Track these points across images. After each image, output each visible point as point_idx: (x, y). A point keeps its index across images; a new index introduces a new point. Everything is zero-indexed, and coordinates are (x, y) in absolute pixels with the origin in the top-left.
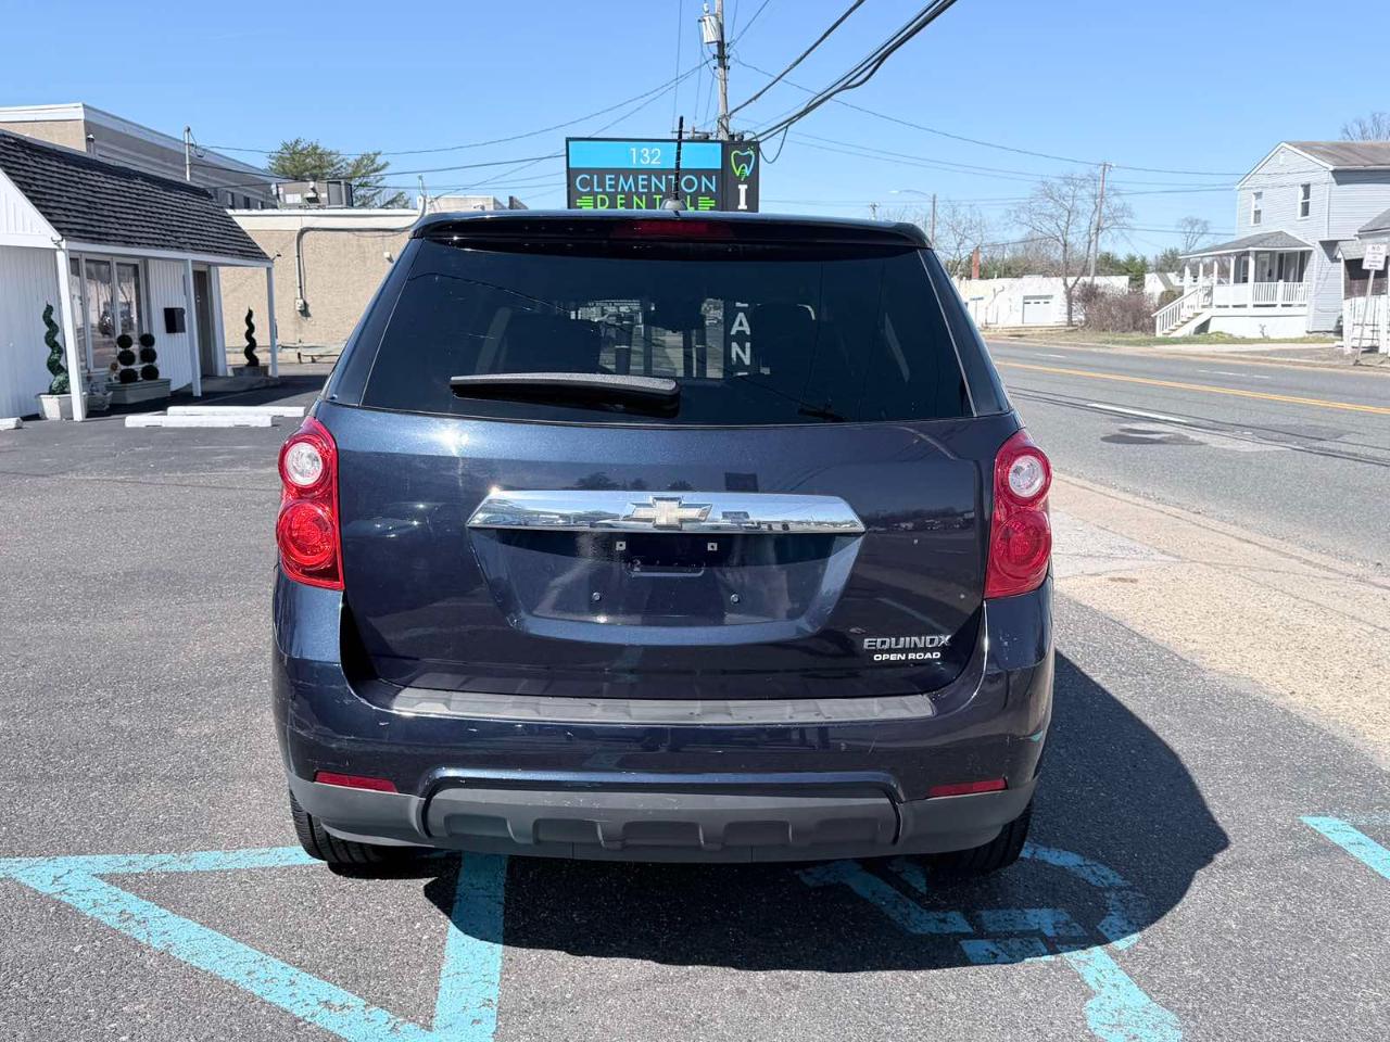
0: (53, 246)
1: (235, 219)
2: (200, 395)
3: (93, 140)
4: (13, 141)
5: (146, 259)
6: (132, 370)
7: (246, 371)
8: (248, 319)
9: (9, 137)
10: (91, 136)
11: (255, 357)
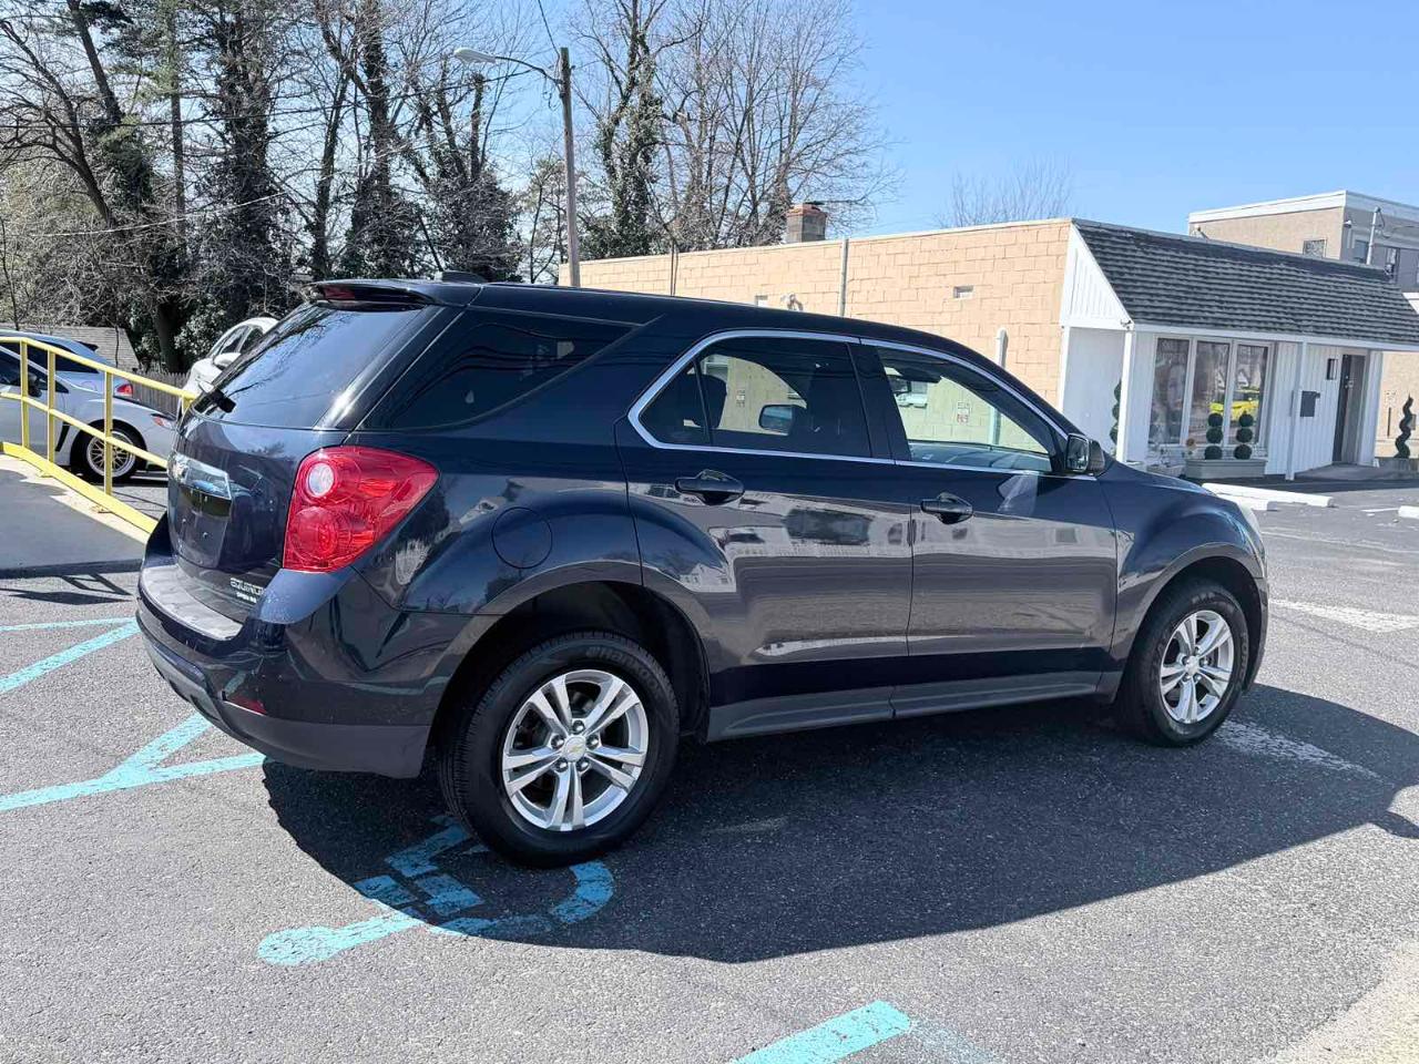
0: (1121, 328)
1: (1410, 302)
2: (1292, 479)
3: (1350, 226)
4: (1129, 235)
5: (1276, 343)
6: (1218, 448)
7: (1392, 462)
8: (1406, 409)
9: (1126, 232)
10: (1349, 222)
11: (1407, 448)
